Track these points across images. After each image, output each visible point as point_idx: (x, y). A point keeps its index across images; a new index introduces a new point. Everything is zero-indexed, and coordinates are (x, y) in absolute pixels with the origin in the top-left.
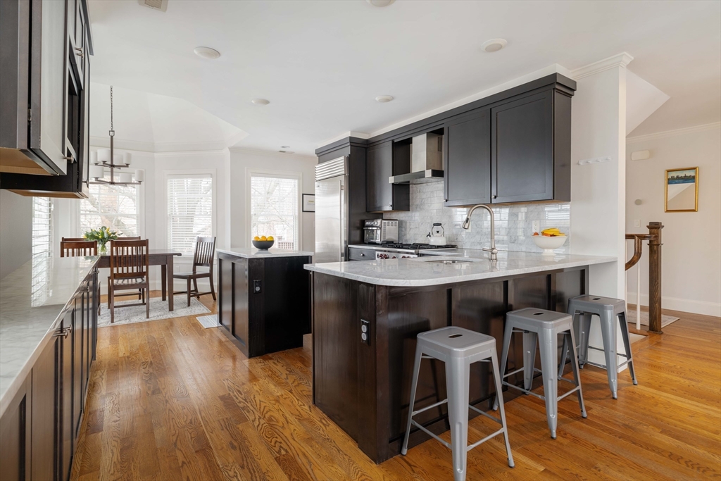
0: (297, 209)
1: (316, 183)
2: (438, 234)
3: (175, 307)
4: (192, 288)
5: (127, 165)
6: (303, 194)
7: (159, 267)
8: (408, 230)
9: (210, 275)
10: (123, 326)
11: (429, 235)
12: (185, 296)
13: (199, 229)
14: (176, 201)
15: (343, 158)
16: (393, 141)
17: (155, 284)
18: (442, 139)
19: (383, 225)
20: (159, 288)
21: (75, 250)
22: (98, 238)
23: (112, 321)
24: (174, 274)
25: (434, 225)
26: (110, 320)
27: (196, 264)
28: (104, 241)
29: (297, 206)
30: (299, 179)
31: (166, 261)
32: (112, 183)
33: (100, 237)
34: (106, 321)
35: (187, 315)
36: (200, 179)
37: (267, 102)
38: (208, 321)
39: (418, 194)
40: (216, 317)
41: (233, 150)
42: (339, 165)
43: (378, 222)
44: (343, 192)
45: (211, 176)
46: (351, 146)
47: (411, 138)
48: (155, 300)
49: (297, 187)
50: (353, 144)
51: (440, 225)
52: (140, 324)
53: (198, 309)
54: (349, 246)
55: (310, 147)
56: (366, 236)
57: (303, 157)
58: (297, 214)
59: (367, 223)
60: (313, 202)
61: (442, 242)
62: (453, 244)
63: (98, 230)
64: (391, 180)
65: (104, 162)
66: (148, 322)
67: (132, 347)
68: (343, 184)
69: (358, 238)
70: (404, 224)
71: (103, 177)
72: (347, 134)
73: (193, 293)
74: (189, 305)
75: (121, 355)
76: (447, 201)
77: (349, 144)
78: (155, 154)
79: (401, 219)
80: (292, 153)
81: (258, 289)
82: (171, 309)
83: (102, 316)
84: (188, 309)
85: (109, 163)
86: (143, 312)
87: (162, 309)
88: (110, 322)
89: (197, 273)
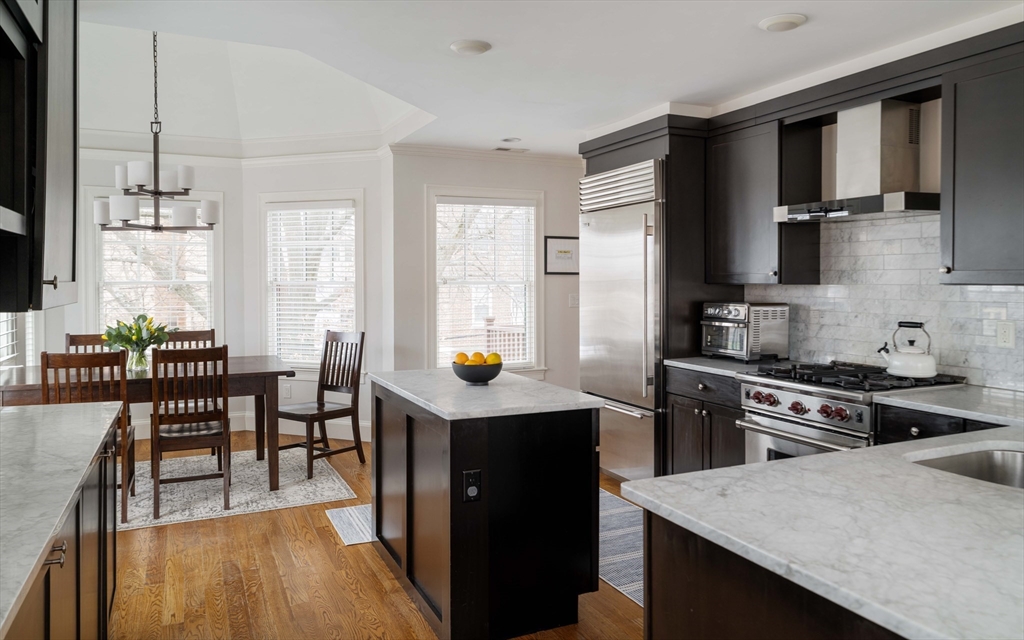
0: (533, 268)
1: (582, 218)
2: (911, 349)
3: (282, 481)
4: (317, 434)
5: (186, 192)
6: (546, 238)
7: (251, 400)
8: (814, 328)
9: (352, 412)
10: (177, 526)
11: (885, 349)
12: (302, 453)
13: (327, 296)
14: (283, 234)
15: (651, 163)
16: (781, 122)
17: (243, 418)
18: (918, 112)
19: (752, 315)
20: (251, 426)
21: (82, 370)
22: (128, 340)
23: (157, 515)
24: (281, 409)
25: (901, 324)
26: (152, 510)
27: (323, 386)
28: (141, 345)
29: (533, 263)
30: (537, 206)
31: (263, 386)
32: (157, 228)
33: (134, 338)
34: (144, 511)
35: (307, 502)
36: (331, 211)
37: (484, 47)
38: (350, 524)
39: (846, 245)
40: (368, 509)
41: (402, 150)
42: (640, 179)
43: (738, 311)
44: (651, 239)
45: (354, 203)
46: (671, 135)
47: (835, 114)
48: (243, 457)
49: (533, 222)
50: (675, 131)
51: (919, 325)
52: (208, 525)
53: (330, 486)
54: (666, 362)
55: (568, 138)
56: (707, 339)
57: (547, 161)
58: (533, 279)
59: (711, 311)
60: (573, 254)
61: (925, 368)
62: (955, 372)
63: (130, 322)
64: (781, 214)
65: (141, 187)
66: (226, 520)
67: (190, 595)
68: (651, 223)
69: (685, 344)
70: (802, 314)
71: (138, 219)
72: (663, 109)
73: (318, 448)
74: (310, 476)
75: (166, 619)
76: (949, 271)
77: (666, 131)
78: (244, 162)
79: (795, 301)
80: (523, 151)
81: (472, 491)
82: (274, 486)
83: (137, 499)
84: (309, 487)
85: (151, 187)
86: (218, 491)
87: (257, 482)
88: (151, 517)
89: (328, 407)
